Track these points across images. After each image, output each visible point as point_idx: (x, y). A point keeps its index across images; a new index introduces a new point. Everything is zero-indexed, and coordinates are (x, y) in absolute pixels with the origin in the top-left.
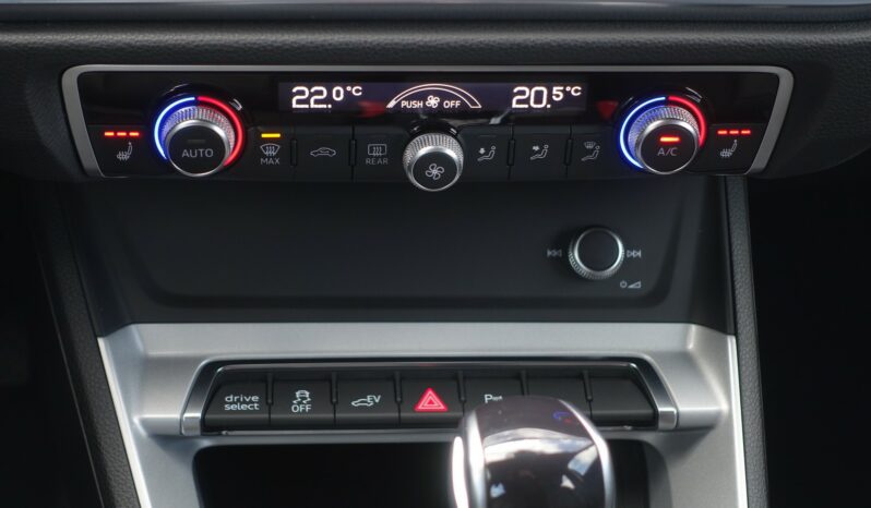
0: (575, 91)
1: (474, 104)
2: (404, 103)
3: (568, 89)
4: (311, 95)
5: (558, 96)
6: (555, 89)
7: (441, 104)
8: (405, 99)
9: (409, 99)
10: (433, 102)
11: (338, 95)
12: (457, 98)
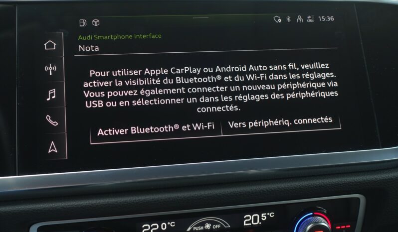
0: (271, 215)
1: (226, 225)
2: (195, 228)
3: (268, 214)
4: (151, 228)
5: (264, 218)
6: (262, 214)
7: (211, 227)
8: (195, 226)
9: (197, 226)
10: (208, 226)
11: (164, 227)
12: (219, 223)
